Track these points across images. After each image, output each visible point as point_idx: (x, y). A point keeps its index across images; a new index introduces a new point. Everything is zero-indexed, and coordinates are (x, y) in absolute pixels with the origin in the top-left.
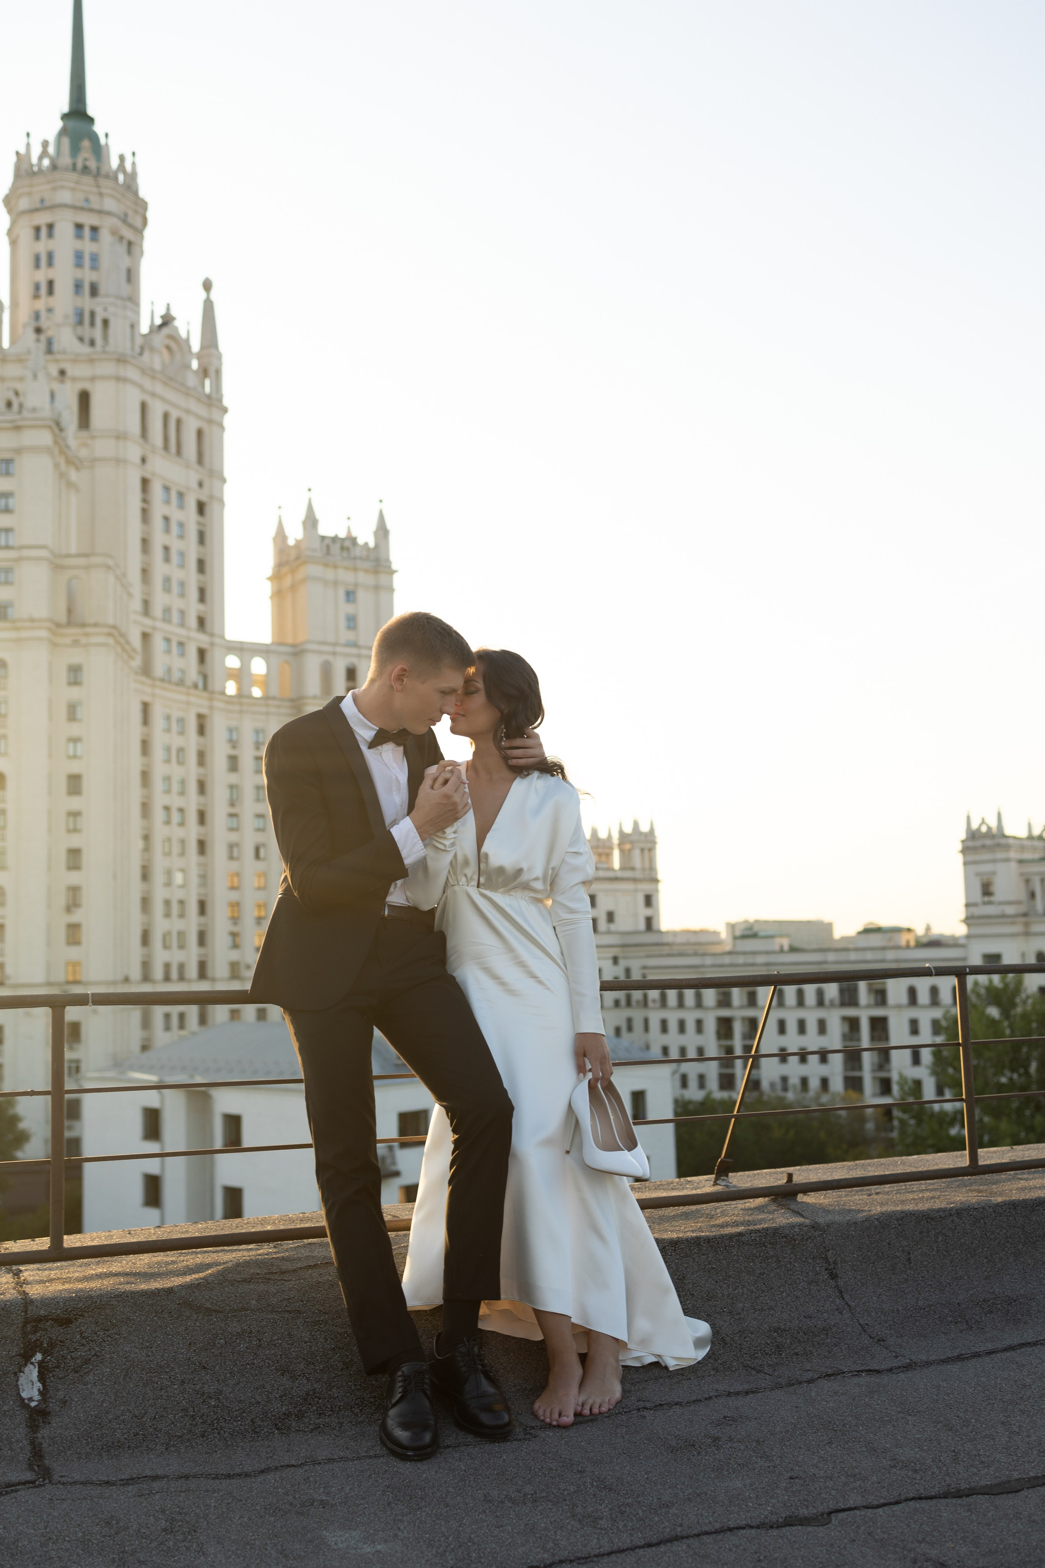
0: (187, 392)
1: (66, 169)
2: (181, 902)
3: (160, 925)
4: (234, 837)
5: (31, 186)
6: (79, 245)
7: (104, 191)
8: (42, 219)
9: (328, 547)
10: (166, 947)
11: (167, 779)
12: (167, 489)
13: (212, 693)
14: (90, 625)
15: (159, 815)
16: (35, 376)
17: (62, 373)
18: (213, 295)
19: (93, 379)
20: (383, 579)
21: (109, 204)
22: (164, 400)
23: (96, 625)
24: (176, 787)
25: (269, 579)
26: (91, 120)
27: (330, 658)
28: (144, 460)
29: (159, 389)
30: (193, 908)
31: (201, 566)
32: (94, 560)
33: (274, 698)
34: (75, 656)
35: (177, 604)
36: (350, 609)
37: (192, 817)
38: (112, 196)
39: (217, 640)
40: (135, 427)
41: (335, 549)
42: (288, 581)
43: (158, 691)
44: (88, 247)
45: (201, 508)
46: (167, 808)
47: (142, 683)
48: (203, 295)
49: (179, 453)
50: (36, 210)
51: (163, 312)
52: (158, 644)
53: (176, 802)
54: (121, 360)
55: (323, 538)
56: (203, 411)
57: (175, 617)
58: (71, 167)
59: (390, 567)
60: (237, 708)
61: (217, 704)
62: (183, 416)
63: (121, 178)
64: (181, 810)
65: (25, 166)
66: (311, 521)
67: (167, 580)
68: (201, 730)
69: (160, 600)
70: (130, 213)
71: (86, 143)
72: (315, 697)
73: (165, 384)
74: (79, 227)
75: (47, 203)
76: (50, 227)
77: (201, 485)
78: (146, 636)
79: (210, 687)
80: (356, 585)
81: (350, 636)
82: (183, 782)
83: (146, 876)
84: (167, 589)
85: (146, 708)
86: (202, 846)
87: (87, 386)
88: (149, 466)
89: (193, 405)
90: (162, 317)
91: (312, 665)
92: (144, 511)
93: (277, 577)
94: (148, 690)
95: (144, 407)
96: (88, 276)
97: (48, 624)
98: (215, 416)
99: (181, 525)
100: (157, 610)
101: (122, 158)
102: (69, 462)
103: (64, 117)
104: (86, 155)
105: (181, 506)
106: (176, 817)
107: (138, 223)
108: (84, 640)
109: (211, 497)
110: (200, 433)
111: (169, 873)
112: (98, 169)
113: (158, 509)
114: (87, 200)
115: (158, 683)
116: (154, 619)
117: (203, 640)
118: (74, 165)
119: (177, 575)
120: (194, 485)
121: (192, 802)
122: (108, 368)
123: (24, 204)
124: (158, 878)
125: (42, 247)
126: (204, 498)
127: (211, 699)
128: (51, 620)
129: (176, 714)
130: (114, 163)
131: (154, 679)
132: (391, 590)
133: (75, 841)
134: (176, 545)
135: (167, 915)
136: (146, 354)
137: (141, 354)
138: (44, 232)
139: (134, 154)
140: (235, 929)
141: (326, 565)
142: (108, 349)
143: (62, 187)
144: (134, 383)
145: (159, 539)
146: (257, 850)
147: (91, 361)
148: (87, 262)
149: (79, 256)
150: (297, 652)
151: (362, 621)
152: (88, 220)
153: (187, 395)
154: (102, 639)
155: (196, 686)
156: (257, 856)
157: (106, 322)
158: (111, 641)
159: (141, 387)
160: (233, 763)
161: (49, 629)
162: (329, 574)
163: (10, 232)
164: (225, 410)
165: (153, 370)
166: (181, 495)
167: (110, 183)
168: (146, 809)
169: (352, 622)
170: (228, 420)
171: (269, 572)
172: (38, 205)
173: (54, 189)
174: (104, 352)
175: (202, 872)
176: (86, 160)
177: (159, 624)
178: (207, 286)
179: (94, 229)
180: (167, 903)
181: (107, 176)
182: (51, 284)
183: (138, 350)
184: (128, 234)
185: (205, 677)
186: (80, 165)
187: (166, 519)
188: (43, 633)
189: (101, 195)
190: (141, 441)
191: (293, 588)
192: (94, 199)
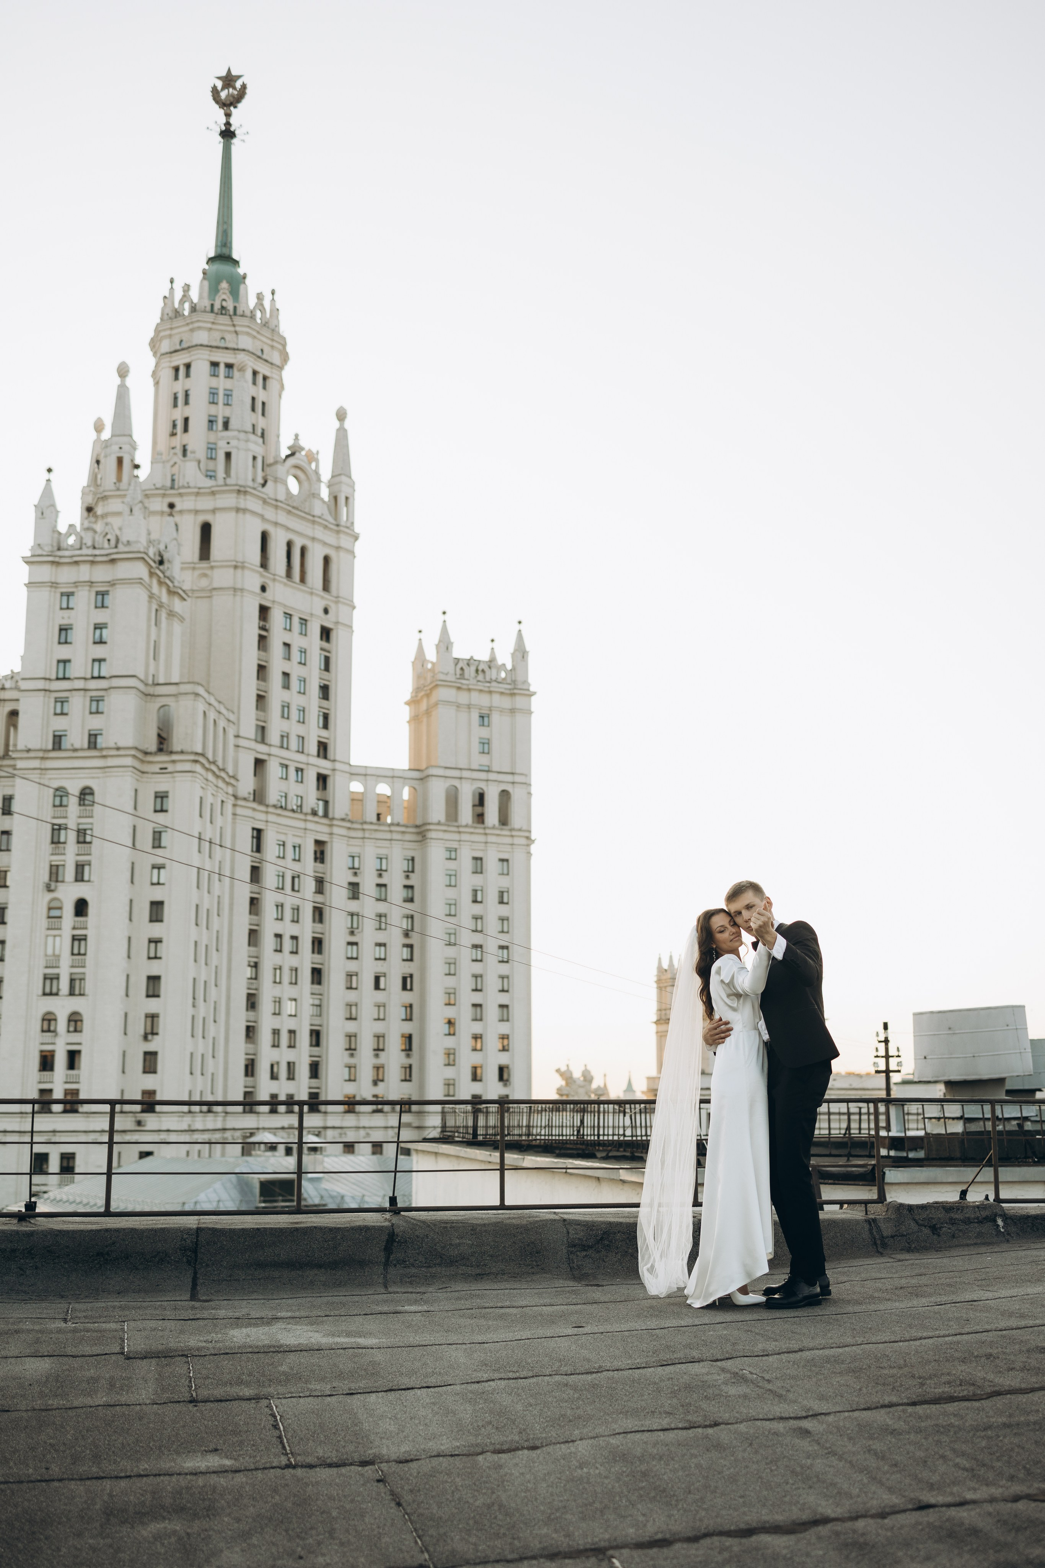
0: (313, 520)
1: (205, 311)
2: (292, 1032)
3: (267, 1055)
4: (352, 966)
5: (171, 329)
6: (214, 382)
7: (238, 329)
8: (180, 360)
9: (462, 669)
10: (274, 1077)
11: (280, 906)
12: (288, 616)
13: (333, 819)
14: (176, 753)
15: (268, 942)
16: (131, 511)
17: (171, 506)
18: (347, 424)
19: (214, 511)
20: (519, 702)
21: (245, 342)
22: (288, 529)
23: (182, 752)
24: (288, 914)
25: (407, 703)
26: (236, 263)
27: (456, 783)
28: (263, 589)
29: (282, 518)
30: (304, 1038)
31: (325, 691)
32: (184, 688)
33: (398, 825)
34: (162, 784)
35: (295, 729)
36: (484, 733)
37: (306, 945)
38: (248, 334)
39: (338, 766)
40: (255, 556)
41: (470, 672)
42: (424, 706)
43: (271, 818)
44: (222, 383)
45: (326, 633)
46: (278, 936)
47: (254, 809)
48: (337, 424)
49: (303, 580)
50: (176, 351)
51: (291, 442)
52: (273, 770)
53: (288, 929)
54: (241, 491)
55: (457, 661)
56: (330, 538)
57: (294, 744)
58: (209, 308)
59: (528, 690)
60: (359, 834)
61: (336, 830)
62: (308, 544)
63: (258, 314)
64: (294, 938)
65: (168, 310)
66: (445, 644)
67: (286, 706)
68: (320, 856)
69: (276, 726)
70: (267, 349)
71: (224, 285)
72: (439, 823)
73: (289, 512)
74: (215, 365)
75: (184, 345)
76: (188, 366)
77: (326, 611)
78: (259, 763)
79: (330, 815)
80: (490, 709)
81: (484, 760)
82: (296, 910)
83: (252, 1002)
84: (285, 715)
85: (258, 834)
86: (317, 975)
87: (208, 518)
88: (269, 594)
89: (319, 533)
90: (289, 448)
91: (437, 790)
92: (262, 639)
93: (413, 702)
94: (262, 817)
95: (265, 538)
96: (221, 412)
97: (133, 752)
98: (344, 542)
99: (303, 652)
100: (274, 737)
101: (260, 297)
102: (170, 592)
103: (211, 260)
104: (224, 297)
105: (304, 633)
106: (288, 945)
107: (276, 358)
108: (171, 768)
109: (337, 623)
110: (327, 560)
111: (278, 1001)
112: (235, 308)
113: (277, 636)
114: (223, 338)
115: (271, 810)
116: (270, 745)
117: (324, 766)
118: (212, 305)
119: (296, 701)
120: (320, 612)
121: (307, 929)
122: (229, 500)
123: (165, 346)
124: (266, 1005)
125: (179, 387)
126: (328, 625)
127: (331, 826)
128: (136, 748)
129: (290, 842)
130: (252, 302)
131: (267, 806)
132: (529, 712)
133: (155, 968)
134: (296, 671)
135: (276, 1045)
136: (270, 484)
137: (264, 485)
138: (182, 371)
139: (273, 293)
140: (352, 1061)
141: (459, 688)
142: (229, 481)
143: (199, 328)
144: (253, 513)
145: (277, 665)
146: (377, 979)
147: (213, 493)
148: (221, 398)
149: (213, 393)
150: (424, 778)
151: (495, 745)
152: (223, 358)
153: (314, 522)
154: (187, 766)
155: (314, 813)
156: (377, 987)
157: (228, 455)
158: (198, 768)
159: (262, 517)
160: (354, 890)
161: (134, 756)
162: (463, 698)
163: (154, 374)
164: (356, 538)
165: (276, 500)
166: (304, 622)
167: (245, 321)
168: (254, 936)
169: (486, 746)
170: (358, 547)
171: (408, 697)
172: (178, 347)
173: (192, 330)
174: (226, 485)
175: (317, 1002)
176: (224, 300)
177: (275, 751)
178: (341, 415)
179: (229, 366)
180: (276, 1032)
181: (243, 316)
182: (186, 420)
183: (260, 480)
184: (263, 369)
185: (326, 803)
186: (217, 306)
187: (287, 645)
188: (129, 761)
189: (236, 332)
190: (261, 570)
191: (428, 712)
192: (228, 337)
